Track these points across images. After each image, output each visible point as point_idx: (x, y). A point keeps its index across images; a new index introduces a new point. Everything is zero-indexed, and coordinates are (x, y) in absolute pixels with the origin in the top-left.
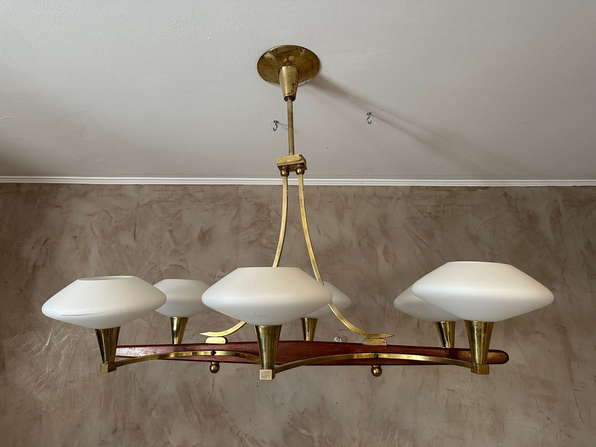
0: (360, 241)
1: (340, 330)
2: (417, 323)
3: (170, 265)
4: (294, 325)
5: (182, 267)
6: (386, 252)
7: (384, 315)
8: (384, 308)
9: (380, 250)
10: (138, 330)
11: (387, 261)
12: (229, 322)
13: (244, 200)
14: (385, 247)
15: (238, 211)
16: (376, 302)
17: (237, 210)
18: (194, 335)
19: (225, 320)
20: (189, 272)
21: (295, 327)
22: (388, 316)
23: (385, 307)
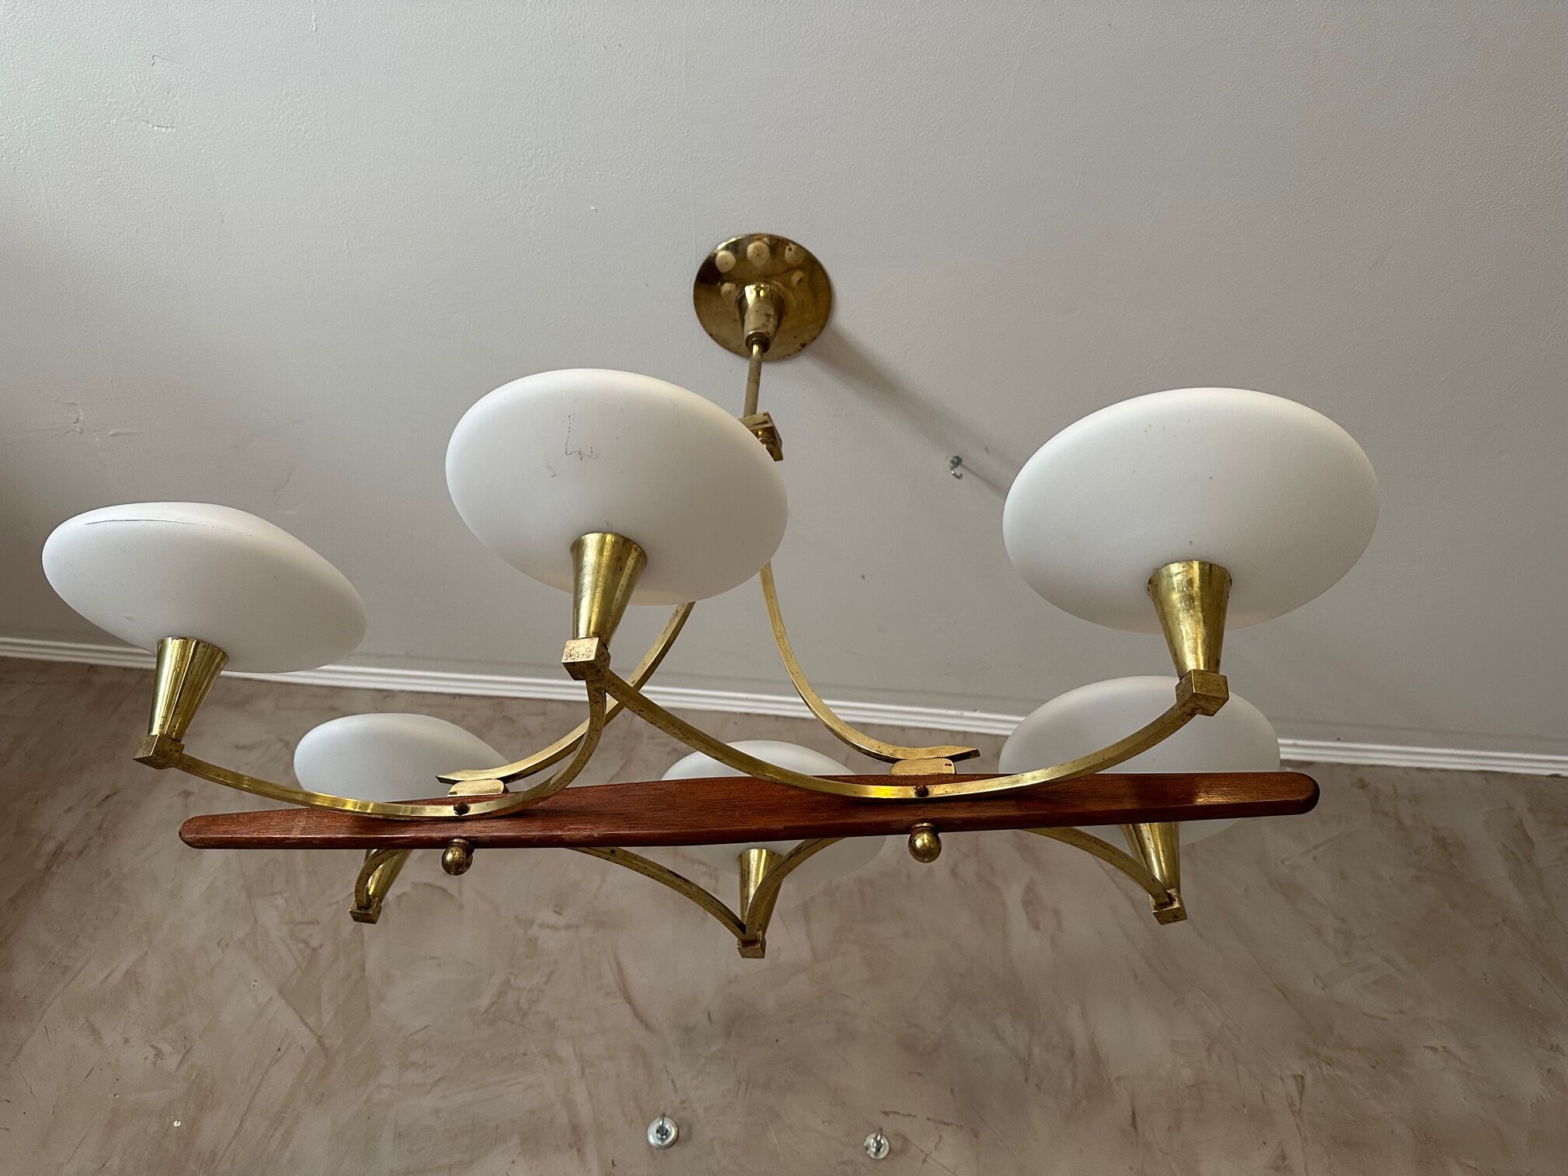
0: (956, 865)
1: (886, 1114)
2: (1131, 1114)
3: (415, 885)
4: (743, 1085)
5: (444, 890)
6: (1031, 901)
7: (1026, 1080)
8: (1027, 1058)
9: (1014, 896)
10: (280, 1054)
11: (1036, 926)
12: (548, 1056)
13: (646, 740)
14: (1029, 889)
15: (625, 764)
16: (1002, 1039)
17: (623, 762)
18: (436, 1083)
19: (537, 1048)
20: (461, 907)
21: (746, 1090)
22: (1037, 1085)
23: (1029, 1058)
